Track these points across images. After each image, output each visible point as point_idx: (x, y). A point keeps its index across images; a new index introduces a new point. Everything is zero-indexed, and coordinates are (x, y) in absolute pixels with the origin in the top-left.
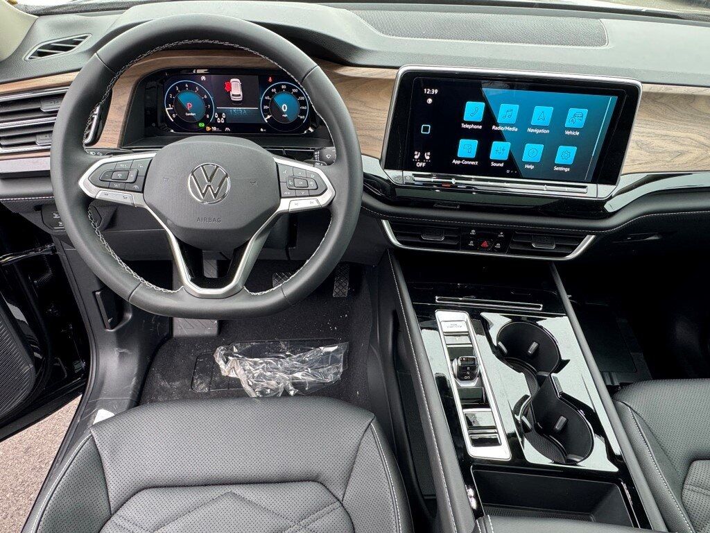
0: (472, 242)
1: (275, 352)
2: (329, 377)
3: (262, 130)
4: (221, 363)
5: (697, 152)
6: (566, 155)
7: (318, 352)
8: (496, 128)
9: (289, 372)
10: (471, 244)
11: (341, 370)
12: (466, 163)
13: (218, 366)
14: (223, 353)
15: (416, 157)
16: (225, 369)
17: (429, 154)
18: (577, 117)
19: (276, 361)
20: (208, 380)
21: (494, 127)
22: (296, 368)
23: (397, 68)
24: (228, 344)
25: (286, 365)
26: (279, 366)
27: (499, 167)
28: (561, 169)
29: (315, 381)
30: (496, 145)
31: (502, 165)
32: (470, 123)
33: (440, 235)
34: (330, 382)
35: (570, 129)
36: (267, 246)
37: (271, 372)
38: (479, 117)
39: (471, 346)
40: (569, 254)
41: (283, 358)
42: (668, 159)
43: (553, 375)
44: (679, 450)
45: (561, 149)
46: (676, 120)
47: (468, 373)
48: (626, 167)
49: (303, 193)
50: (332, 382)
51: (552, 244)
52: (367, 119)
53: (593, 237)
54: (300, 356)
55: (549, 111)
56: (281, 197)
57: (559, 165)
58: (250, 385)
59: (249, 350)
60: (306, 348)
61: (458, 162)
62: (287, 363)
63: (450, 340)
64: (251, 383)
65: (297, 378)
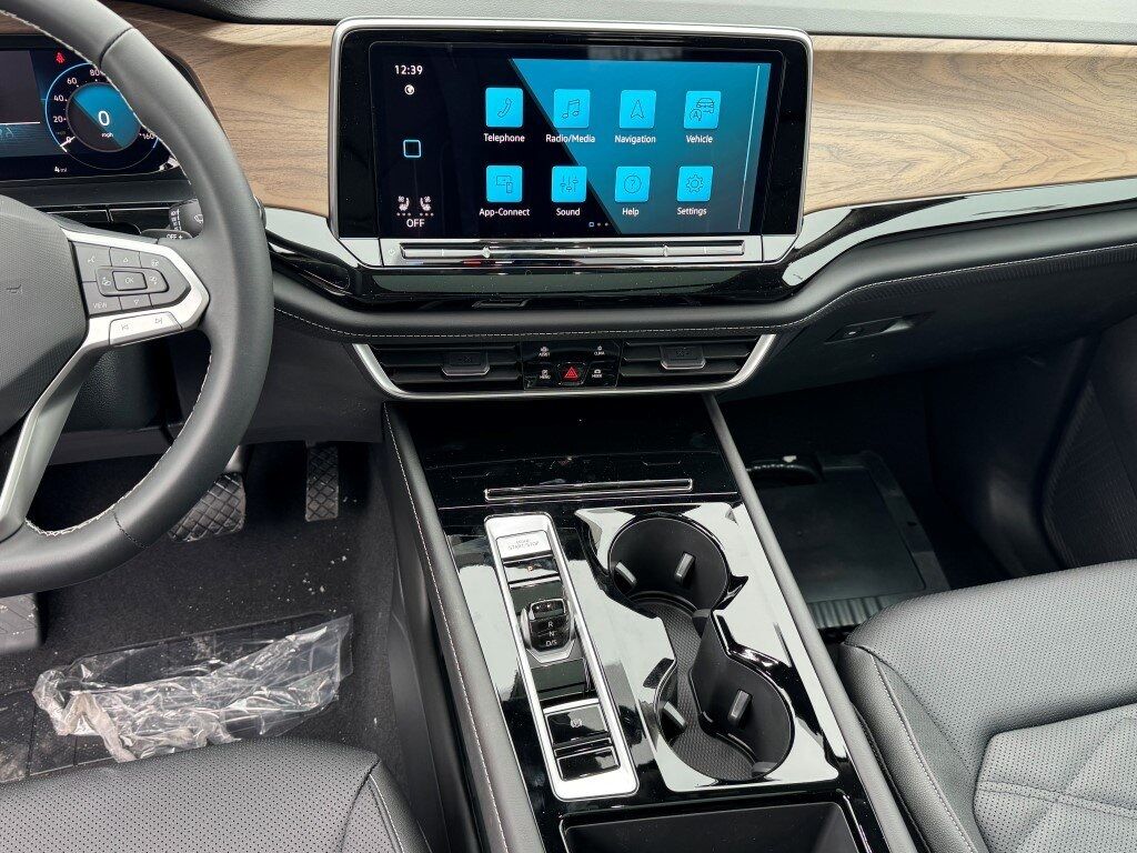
0: (546, 371)
1: (182, 662)
2: (312, 698)
3: (57, 170)
4: (53, 709)
5: (937, 160)
6: (695, 183)
7: (283, 648)
8: (554, 140)
9: (218, 703)
10: (545, 375)
11: (338, 678)
12: (507, 213)
13: (46, 716)
14: (55, 684)
15: (403, 208)
16: (64, 721)
17: (428, 199)
18: (703, 107)
19: (187, 684)
20: (23, 751)
21: (548, 138)
22: (234, 690)
23: (333, 23)
24: (66, 661)
25: (212, 687)
26: (194, 692)
27: (573, 217)
28: (691, 211)
29: (280, 712)
30: (559, 173)
31: (577, 212)
32: (499, 131)
33: (480, 364)
34: (315, 709)
35: (694, 132)
36: (71, 426)
37: (175, 709)
38: (515, 118)
39: (557, 578)
40: (732, 376)
41: (202, 674)
42: (888, 176)
43: (717, 613)
44: (964, 720)
45: (685, 172)
46: (895, 101)
47: (551, 634)
48: (811, 195)
49: (137, 301)
50: (318, 708)
51: (697, 359)
52: (294, 133)
53: (771, 337)
54: (242, 664)
55: (648, 98)
56: (88, 316)
57: (686, 205)
58: (128, 748)
59: (117, 668)
60: (255, 643)
61: (491, 213)
62: (212, 682)
63: (515, 574)
64: (128, 742)
65: (238, 714)
